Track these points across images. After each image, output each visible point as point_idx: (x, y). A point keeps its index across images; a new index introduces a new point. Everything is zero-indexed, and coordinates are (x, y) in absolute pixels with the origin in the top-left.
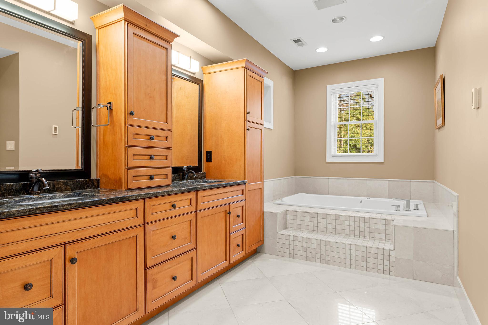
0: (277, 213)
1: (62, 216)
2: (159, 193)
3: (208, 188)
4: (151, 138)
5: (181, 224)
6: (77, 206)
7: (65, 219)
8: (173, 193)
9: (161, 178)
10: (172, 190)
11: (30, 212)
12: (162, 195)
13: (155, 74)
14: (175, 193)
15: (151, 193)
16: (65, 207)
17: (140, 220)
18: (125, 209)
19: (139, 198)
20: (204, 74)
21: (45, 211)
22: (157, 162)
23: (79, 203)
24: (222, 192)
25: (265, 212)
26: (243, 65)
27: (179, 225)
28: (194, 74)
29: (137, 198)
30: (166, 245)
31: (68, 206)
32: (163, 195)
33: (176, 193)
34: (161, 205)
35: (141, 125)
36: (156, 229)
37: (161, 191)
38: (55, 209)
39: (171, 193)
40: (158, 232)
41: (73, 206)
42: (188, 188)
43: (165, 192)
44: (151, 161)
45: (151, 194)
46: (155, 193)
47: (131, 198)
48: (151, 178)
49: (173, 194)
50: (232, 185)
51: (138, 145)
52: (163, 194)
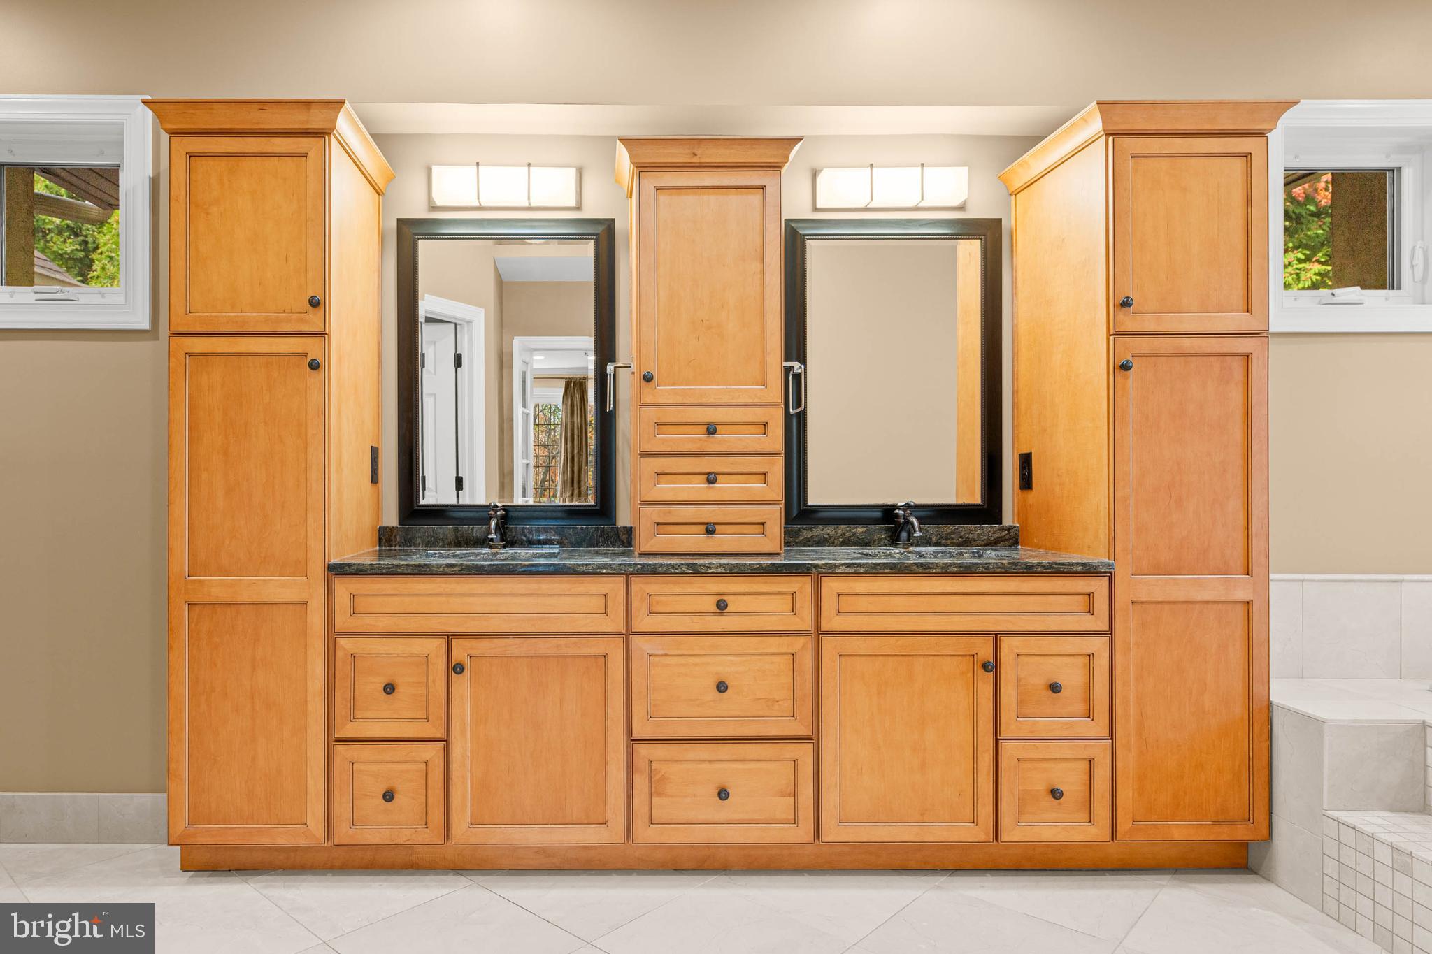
0: (1322, 722)
1: (444, 585)
2: (662, 565)
3: (862, 570)
4: (711, 430)
5: (753, 657)
6: (462, 569)
7: (448, 591)
8: (710, 571)
9: (745, 532)
10: (710, 564)
11: (388, 570)
12: (673, 571)
13: (724, 266)
14: (719, 570)
15: (639, 564)
16: (441, 569)
17: (615, 623)
18: (573, 591)
19: (604, 571)
20: (1011, 195)
21: (409, 572)
22: (726, 489)
23: (466, 565)
24: (949, 590)
25: (1275, 708)
26: (1096, 125)
27: (744, 659)
28: (961, 208)
29: (598, 570)
30: (697, 700)
31: (446, 569)
32: (677, 571)
33: (724, 571)
34: (680, 597)
35: (679, 400)
36: (661, 652)
37: (669, 563)
38: (425, 571)
39: (703, 571)
40: (668, 660)
41: (457, 569)
42: (771, 564)
43: (682, 564)
44: (710, 488)
45: (639, 566)
46: (650, 564)
47: (582, 569)
48: (710, 530)
49: (712, 573)
50: (999, 570)
51: (669, 449)
52: (676, 569)
